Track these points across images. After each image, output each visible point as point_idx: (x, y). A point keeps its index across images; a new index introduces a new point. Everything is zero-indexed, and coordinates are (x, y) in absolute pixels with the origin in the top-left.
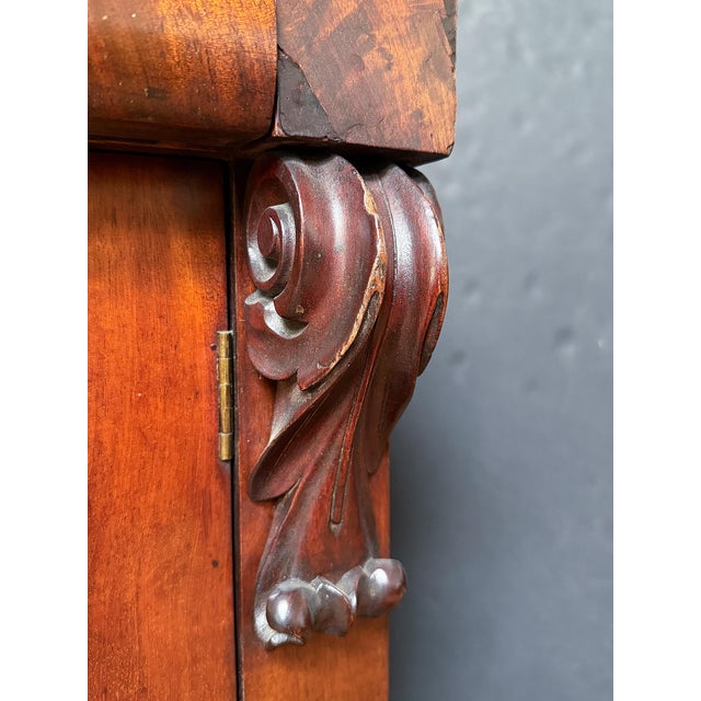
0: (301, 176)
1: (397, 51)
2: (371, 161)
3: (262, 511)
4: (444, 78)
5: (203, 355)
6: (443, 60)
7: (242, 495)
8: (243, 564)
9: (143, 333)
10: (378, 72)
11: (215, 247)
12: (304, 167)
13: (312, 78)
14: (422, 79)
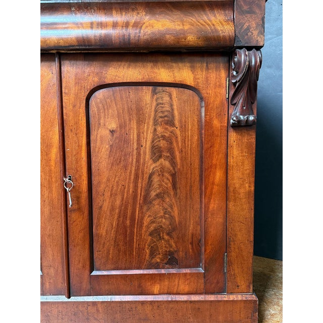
0: (238, 52)
1: (254, 32)
2: (249, 48)
3: (233, 106)
4: (262, 34)
5: (224, 81)
6: (262, 32)
7: (230, 103)
8: (229, 115)
9: (216, 78)
10: (250, 36)
11: (227, 65)
12: (239, 50)
13: (240, 38)
14: (258, 35)
